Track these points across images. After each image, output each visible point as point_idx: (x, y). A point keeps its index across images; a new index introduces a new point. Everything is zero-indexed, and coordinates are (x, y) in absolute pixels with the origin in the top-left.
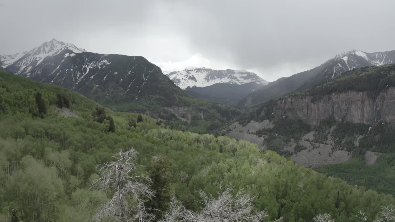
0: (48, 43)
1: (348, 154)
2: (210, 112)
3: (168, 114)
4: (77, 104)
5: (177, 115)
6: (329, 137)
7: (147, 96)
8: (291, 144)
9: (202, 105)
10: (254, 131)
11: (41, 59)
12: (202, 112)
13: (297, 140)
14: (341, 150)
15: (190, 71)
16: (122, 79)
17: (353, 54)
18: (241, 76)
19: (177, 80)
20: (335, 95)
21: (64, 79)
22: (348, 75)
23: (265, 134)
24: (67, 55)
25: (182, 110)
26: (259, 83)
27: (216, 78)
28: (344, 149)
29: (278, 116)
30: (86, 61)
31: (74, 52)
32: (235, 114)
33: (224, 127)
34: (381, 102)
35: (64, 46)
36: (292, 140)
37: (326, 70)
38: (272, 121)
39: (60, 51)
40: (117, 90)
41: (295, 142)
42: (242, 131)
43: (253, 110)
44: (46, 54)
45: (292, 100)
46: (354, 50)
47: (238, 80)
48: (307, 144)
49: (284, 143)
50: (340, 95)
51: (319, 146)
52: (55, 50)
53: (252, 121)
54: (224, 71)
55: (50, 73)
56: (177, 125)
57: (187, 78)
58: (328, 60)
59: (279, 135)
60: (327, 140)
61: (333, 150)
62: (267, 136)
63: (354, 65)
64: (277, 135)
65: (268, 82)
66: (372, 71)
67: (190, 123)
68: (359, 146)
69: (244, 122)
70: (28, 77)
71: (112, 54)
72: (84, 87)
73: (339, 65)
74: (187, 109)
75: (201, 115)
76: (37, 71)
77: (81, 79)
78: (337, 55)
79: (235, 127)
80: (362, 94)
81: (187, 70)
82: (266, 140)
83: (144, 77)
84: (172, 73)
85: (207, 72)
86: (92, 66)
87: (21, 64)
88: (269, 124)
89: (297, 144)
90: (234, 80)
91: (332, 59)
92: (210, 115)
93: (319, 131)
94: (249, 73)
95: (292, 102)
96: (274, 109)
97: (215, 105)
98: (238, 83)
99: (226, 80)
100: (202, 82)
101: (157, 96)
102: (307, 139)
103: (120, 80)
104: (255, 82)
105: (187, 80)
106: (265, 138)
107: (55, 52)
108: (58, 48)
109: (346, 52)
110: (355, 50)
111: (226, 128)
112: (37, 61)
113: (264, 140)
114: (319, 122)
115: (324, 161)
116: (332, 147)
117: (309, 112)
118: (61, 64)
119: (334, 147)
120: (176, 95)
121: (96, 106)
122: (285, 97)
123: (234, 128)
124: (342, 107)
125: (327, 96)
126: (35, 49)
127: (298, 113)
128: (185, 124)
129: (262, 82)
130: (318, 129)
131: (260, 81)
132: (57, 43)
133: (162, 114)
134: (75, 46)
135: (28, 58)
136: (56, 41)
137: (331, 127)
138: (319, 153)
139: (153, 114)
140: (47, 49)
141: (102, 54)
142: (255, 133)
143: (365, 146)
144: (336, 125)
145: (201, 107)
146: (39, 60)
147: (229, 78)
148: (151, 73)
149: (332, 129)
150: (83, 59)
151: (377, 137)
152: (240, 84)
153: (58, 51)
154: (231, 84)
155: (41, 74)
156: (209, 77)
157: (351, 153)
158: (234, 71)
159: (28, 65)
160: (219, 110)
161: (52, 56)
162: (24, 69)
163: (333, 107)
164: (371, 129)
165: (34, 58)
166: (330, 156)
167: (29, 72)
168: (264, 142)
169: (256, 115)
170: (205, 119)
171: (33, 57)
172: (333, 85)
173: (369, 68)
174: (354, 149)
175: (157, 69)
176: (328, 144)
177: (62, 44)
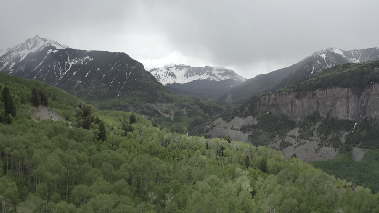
0: (31, 40)
1: (335, 150)
2: (192, 108)
3: (151, 110)
4: (58, 101)
5: (160, 111)
6: (315, 133)
7: (129, 92)
8: (276, 141)
9: (185, 101)
10: (239, 127)
11: (24, 55)
12: (185, 108)
13: (282, 136)
14: (328, 147)
15: (170, 68)
16: (105, 75)
17: (331, 51)
18: (219, 73)
19: (157, 76)
20: (320, 91)
21: (46, 75)
22: (330, 72)
23: (249, 130)
24: (50, 51)
25: (165, 106)
26: (236, 80)
27: (195, 74)
28: (330, 145)
29: (262, 112)
30: (69, 57)
31: (57, 48)
32: (217, 110)
33: (208, 123)
34: (366, 99)
35: (47, 42)
36: (277, 136)
37: (305, 67)
38: (256, 118)
39: (43, 48)
40: (99, 86)
41: (280, 139)
42: (226, 127)
43: (237, 105)
44: (29, 50)
45: (276, 96)
46: (331, 48)
47: (216, 77)
48: (293, 141)
49: (269, 139)
50: (324, 92)
51: (305, 142)
52: (39, 47)
53: (236, 117)
54: (202, 68)
55: (33, 69)
56: (160, 122)
57: (167, 74)
58: (306, 57)
59: (264, 131)
60: (312, 136)
61: (320, 146)
62: (252, 132)
63: (332, 62)
64: (261, 131)
65: (245, 79)
66: (355, 68)
67: (173, 119)
68: (346, 143)
69: (228, 118)
70: (12, 73)
71: (95, 50)
72: (67, 83)
73: (318, 63)
74: (169, 105)
75: (184, 111)
76: (21, 67)
77: (63, 75)
78: (314, 53)
79: (219, 123)
80: (346, 90)
81: (167, 67)
82: (250, 136)
83: (126, 73)
84: (152, 70)
85: (187, 69)
86: (74, 62)
87: (4, 60)
88: (254, 120)
89: (283, 140)
90: (212, 77)
91: (310, 56)
92: (192, 111)
93: (304, 127)
94: (226, 70)
95: (275, 99)
96: (258, 105)
97: (197, 101)
98: (216, 79)
99: (204, 77)
100: (181, 79)
101: (140, 92)
102: (292, 135)
103: (103, 76)
104: (232, 79)
105: (167, 76)
106: (250, 134)
107: (37, 48)
108: (41, 45)
109: (324, 50)
110: (333, 48)
111: (209, 124)
112: (21, 57)
113: (249, 136)
114: (304, 118)
115: (311, 158)
116: (318, 143)
117: (293, 109)
118: (43, 60)
119: (321, 143)
120: (158, 91)
121: (79, 103)
122: (269, 93)
123: (217, 124)
124: (327, 103)
125: (311, 92)
126: (18, 45)
127: (282, 109)
128: (168, 120)
129: (239, 79)
130: (302, 125)
131: (237, 78)
132: (40, 39)
133: (145, 110)
134: (58, 43)
135: (11, 54)
136: (39, 37)
137: (316, 123)
138: (305, 149)
139: (136, 110)
140: (30, 46)
141: (84, 50)
142: (239, 129)
143: (352, 142)
144: (321, 122)
145: (183, 103)
146: (22, 56)
147: (207, 75)
148: (133, 69)
149: (317, 125)
150: (66, 56)
151: (363, 133)
152: (218, 80)
153: (41, 48)
154: (210, 81)
155: (24, 70)
156: (189, 74)
157: (338, 150)
158: (212, 68)
159: (11, 61)
160: (202, 106)
161: (35, 53)
162: (8, 65)
163: (318, 103)
164: (356, 125)
165: (18, 54)
166: (316, 152)
167: (12, 68)
168: (248, 138)
169: (239, 111)
170: (188, 115)
171: (16, 53)
172: (317, 82)
173: (351, 65)
174: (340, 146)
175: (140, 65)
176: (314, 140)
177: (45, 40)
